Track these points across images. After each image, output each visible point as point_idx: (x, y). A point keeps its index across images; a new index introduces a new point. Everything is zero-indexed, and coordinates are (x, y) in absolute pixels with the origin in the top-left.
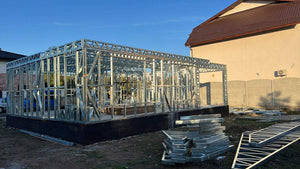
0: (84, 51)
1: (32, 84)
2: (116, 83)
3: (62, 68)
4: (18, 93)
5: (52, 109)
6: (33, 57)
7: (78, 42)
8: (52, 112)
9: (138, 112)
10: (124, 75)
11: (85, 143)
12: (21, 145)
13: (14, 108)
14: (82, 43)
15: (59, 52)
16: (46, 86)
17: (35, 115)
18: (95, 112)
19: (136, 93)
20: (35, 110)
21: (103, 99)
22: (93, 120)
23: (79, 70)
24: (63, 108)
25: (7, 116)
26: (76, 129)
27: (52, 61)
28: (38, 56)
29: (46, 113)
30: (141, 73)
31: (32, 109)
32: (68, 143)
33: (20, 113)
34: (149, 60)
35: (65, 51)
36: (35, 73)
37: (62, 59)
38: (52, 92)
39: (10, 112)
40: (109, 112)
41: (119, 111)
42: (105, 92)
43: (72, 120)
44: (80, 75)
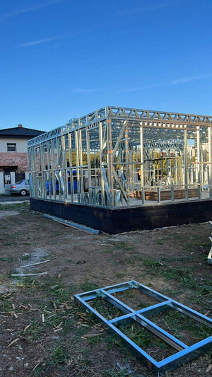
0: (109, 122)
1: (54, 164)
2: (148, 160)
3: (84, 143)
4: (40, 174)
5: (76, 192)
6: (54, 132)
7: (102, 111)
8: (76, 196)
9: (176, 197)
10: (158, 150)
11: (111, 232)
12: (44, 230)
13: (36, 191)
14: (106, 111)
15: (81, 125)
16: (68, 166)
17: (58, 198)
18: (123, 196)
19: (173, 173)
20: (57, 192)
21: (132, 181)
22: (121, 205)
23: (103, 146)
24: (86, 191)
25: (31, 199)
26: (101, 215)
27: (73, 137)
28: (58, 131)
29: (69, 197)
30: (181, 147)
31: (54, 192)
32: (93, 231)
33: (43, 196)
34: (191, 128)
35: (87, 124)
36: (56, 151)
37: (83, 133)
38: (75, 173)
39: (33, 195)
40: (139, 196)
41: (152, 196)
42: (134, 173)
43: (97, 204)
44: (105, 151)
